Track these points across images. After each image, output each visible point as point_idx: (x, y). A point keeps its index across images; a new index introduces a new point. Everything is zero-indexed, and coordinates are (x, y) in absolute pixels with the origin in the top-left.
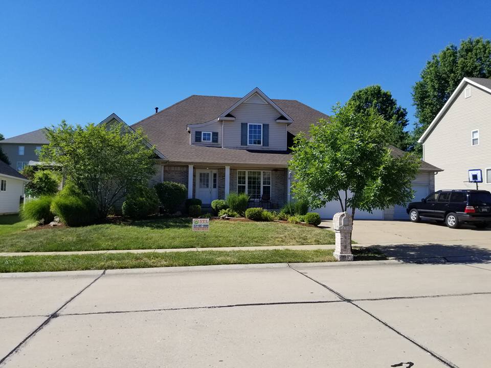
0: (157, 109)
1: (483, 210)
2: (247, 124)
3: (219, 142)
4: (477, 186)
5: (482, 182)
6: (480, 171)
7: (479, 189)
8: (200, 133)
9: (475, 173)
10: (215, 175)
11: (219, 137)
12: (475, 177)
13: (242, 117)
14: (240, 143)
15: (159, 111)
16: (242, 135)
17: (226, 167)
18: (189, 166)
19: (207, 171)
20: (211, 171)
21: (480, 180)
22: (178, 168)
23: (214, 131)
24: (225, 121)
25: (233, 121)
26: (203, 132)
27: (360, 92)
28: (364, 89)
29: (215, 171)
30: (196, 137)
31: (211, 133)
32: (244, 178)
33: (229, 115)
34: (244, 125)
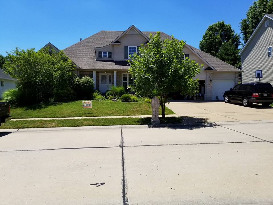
0: (81, 39)
1: (264, 95)
2: (128, 46)
3: (112, 57)
4: (260, 80)
5: (262, 78)
6: (261, 71)
7: (261, 82)
8: (101, 52)
9: (258, 72)
10: (110, 76)
11: (112, 54)
12: (259, 75)
13: (125, 43)
14: (124, 57)
15: (82, 40)
16: (125, 53)
17: (114, 72)
18: (93, 71)
19: (105, 74)
20: (108, 74)
21: (261, 77)
22: (88, 72)
23: (109, 51)
24: (115, 45)
25: (119, 45)
26: (103, 52)
27: (213, 25)
28: (215, 24)
29: (110, 74)
30: (99, 55)
31: (108, 52)
32: (126, 78)
33: (117, 42)
34: (126, 47)
